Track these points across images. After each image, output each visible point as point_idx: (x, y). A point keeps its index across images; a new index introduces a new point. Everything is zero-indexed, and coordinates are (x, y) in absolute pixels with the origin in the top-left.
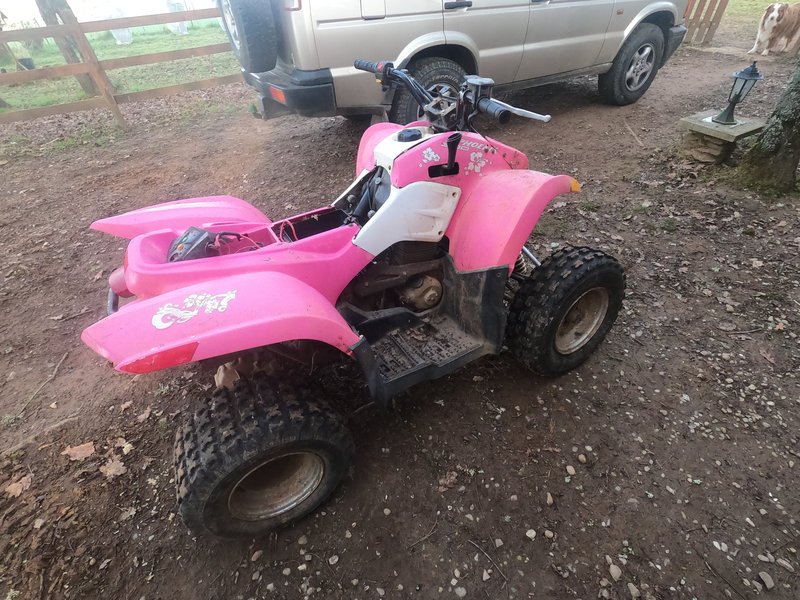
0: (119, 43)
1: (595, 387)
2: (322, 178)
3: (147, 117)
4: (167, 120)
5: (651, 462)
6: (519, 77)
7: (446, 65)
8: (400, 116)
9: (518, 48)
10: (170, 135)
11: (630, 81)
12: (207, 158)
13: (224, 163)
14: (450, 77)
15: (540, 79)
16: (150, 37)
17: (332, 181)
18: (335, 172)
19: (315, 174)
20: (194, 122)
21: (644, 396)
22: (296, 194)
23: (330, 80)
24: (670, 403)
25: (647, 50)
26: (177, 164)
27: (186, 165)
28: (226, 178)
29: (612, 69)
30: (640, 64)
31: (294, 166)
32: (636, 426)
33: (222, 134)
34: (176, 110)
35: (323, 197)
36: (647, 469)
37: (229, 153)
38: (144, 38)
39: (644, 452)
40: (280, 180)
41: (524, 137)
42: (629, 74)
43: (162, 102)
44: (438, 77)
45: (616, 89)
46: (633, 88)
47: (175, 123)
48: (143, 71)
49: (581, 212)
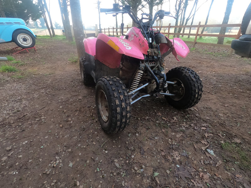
1: (91, 131)
5: (57, 137)
21: (80, 147)
24: (72, 156)
32: (71, 137)
36: (56, 134)
39: (61, 136)
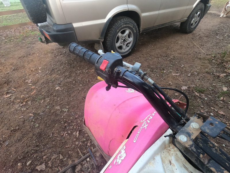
0: (5, 6)
2: (74, 70)
3: (5, 37)
4: (12, 38)
6: (156, 24)
7: (128, 20)
8: (108, 43)
9: (157, 12)
10: (12, 46)
11: (192, 24)
12: (25, 58)
13: (32, 60)
14: (130, 26)
15: (163, 25)
16: (17, 4)
17: (79, 72)
18: (80, 66)
19: (71, 67)
20: (23, 39)
22: (62, 79)
23: (73, 29)
25: (199, 13)
26: (11, 61)
27: (15, 61)
28: (32, 69)
29: (187, 20)
30: (196, 18)
31: (62, 63)
33: (34, 45)
34: (18, 34)
35: (74, 82)
37: (35, 55)
38: (15, 4)
40: (56, 70)
41: (157, 48)
42: (192, 22)
43: (13, 30)
44: (124, 26)
45: (188, 28)
46: (192, 27)
47: (15, 40)
48: (10, 17)
49: (196, 94)
